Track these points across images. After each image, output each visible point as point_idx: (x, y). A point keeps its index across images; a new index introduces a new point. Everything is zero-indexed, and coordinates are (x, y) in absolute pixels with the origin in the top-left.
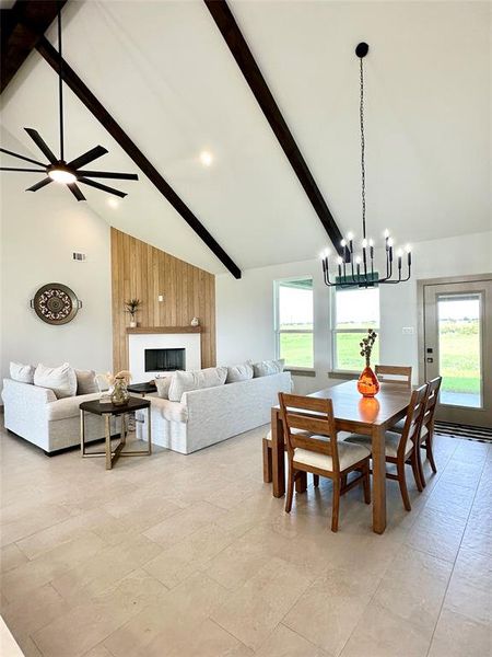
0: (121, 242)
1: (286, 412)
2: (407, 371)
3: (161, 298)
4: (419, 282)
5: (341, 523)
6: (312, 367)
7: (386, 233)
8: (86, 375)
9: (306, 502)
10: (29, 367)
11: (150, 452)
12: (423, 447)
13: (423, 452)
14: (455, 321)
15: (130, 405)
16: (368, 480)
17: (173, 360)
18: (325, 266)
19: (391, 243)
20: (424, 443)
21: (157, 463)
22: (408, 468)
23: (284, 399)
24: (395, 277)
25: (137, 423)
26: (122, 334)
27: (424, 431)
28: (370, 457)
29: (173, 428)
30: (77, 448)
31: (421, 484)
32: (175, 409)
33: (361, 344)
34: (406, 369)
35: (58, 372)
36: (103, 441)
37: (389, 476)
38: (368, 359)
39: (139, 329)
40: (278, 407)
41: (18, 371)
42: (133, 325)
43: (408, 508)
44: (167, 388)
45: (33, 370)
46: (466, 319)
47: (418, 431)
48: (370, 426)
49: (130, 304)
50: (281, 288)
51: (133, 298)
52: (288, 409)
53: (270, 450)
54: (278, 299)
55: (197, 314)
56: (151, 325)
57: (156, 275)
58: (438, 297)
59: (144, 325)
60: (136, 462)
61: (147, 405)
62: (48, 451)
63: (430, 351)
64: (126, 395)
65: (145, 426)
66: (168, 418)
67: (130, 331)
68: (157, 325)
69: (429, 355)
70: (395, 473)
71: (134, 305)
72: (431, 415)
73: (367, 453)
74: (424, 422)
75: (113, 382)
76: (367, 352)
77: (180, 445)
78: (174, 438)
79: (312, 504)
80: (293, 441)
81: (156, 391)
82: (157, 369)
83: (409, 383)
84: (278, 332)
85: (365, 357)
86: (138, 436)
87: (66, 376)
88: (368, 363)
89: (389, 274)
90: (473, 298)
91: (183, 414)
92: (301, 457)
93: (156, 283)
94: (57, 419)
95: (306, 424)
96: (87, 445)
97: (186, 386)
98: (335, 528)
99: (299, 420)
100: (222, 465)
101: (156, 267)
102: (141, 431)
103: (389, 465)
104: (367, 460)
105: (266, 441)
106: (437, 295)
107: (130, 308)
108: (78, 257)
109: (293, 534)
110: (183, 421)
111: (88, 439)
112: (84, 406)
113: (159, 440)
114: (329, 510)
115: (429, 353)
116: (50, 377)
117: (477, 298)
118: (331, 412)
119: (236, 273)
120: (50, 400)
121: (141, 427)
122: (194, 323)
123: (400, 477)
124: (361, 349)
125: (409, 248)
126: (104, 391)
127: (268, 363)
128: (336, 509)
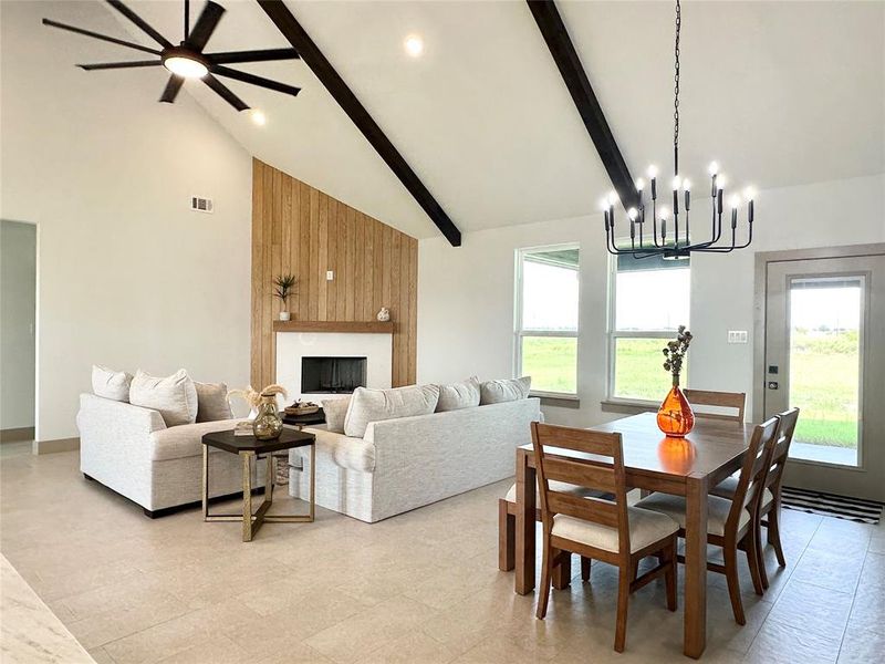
0: (269, 183)
1: (542, 454)
2: (737, 400)
3: (330, 275)
4: (758, 256)
5: (630, 638)
6: (575, 392)
7: (713, 168)
8: (212, 390)
9: (569, 603)
10: (122, 375)
11: (312, 517)
12: (764, 523)
13: (764, 531)
14: (805, 332)
15: (283, 439)
16: (673, 572)
17: (347, 375)
18: (609, 221)
19: (721, 183)
20: (765, 518)
21: (323, 534)
22: (741, 556)
23: (541, 433)
24: (725, 241)
25: (291, 471)
26: (266, 331)
27: (767, 497)
28: (681, 533)
29: (351, 480)
30: (196, 506)
31: (762, 585)
32: (355, 450)
33: (666, 351)
34: (735, 396)
35: (168, 383)
36: (238, 496)
37: (712, 567)
38: (676, 376)
39: (294, 324)
40: (530, 447)
41: (105, 381)
42: (284, 316)
43: (740, 620)
44: (341, 416)
45: (129, 379)
46: (823, 329)
47: (758, 495)
48: (684, 481)
49: (281, 283)
50: (526, 263)
51: (285, 273)
52: (547, 449)
53: (511, 519)
54: (521, 281)
55: (387, 302)
56: (313, 318)
57: (324, 237)
58: (791, 282)
59: (302, 317)
60: (290, 531)
61: (309, 441)
62: (150, 508)
63: (773, 370)
64: (277, 424)
65: (305, 476)
66: (343, 463)
67: (280, 326)
68: (323, 317)
69: (771, 377)
70: (720, 561)
71: (287, 284)
72: (779, 472)
73: (672, 528)
74: (768, 482)
75: (257, 402)
76: (674, 365)
77: (362, 507)
78: (351, 496)
79: (579, 609)
80: (553, 502)
81: (324, 421)
82: (320, 389)
83: (740, 419)
84: (521, 334)
85: (670, 373)
86: (292, 493)
87: (181, 390)
88: (676, 383)
89: (717, 235)
90: (851, 284)
91: (368, 456)
92: (566, 528)
93: (323, 252)
94: (165, 460)
95: (576, 474)
96: (212, 502)
97: (373, 412)
98: (620, 646)
99: (566, 469)
100: (429, 542)
101: (324, 225)
102: (298, 484)
103: (712, 549)
104: (672, 539)
105: (504, 504)
106: (790, 277)
107: (281, 289)
108: (200, 204)
109: (551, 652)
110: (368, 469)
111: (214, 494)
112: (209, 439)
113: (327, 498)
114: (611, 619)
115: (773, 375)
116: (156, 391)
117: (857, 283)
118: (619, 456)
119: (454, 236)
120: (155, 427)
121: (298, 478)
122: (383, 316)
123: (729, 570)
124: (664, 359)
125: (751, 193)
126: (242, 416)
127: (505, 383)
128: (622, 616)
